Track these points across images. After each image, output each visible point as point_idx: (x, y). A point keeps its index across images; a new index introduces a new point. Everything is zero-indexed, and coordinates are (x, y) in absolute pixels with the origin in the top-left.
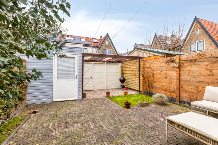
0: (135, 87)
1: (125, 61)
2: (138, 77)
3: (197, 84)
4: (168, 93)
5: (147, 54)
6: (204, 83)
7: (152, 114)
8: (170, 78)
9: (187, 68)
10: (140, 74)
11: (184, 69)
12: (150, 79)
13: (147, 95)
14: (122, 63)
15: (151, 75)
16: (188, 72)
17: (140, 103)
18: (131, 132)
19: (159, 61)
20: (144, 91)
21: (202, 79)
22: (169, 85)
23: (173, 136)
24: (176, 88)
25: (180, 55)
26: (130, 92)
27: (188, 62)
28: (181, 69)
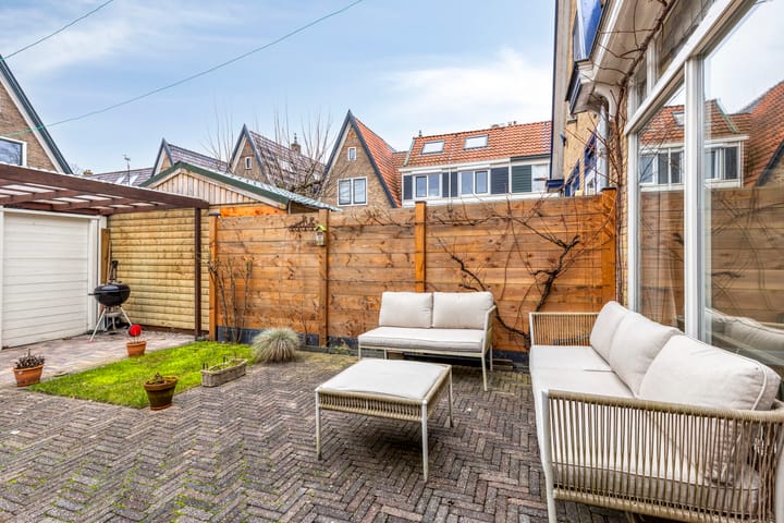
0: (177, 317)
1: (125, 211)
2: (192, 275)
3: (365, 289)
4: (297, 323)
5: (229, 193)
6: (377, 285)
7: (260, 397)
8: (305, 276)
9: (344, 247)
10: (198, 266)
11: (338, 251)
12: (241, 282)
13: (229, 339)
14: (107, 216)
15: (245, 268)
16: (346, 258)
17: (213, 372)
18: (202, 484)
19: (270, 221)
20: (217, 327)
21: (373, 275)
22: (300, 298)
23: (329, 438)
24: (317, 303)
25: (328, 209)
26: (154, 343)
27: (347, 231)
28: (331, 251)
